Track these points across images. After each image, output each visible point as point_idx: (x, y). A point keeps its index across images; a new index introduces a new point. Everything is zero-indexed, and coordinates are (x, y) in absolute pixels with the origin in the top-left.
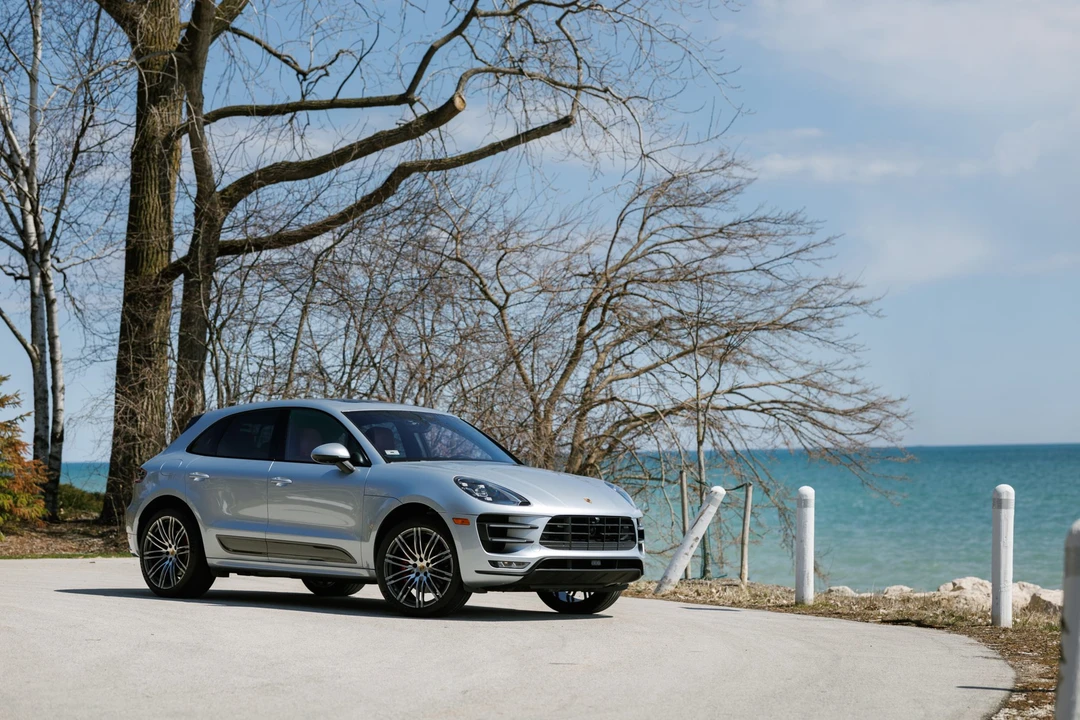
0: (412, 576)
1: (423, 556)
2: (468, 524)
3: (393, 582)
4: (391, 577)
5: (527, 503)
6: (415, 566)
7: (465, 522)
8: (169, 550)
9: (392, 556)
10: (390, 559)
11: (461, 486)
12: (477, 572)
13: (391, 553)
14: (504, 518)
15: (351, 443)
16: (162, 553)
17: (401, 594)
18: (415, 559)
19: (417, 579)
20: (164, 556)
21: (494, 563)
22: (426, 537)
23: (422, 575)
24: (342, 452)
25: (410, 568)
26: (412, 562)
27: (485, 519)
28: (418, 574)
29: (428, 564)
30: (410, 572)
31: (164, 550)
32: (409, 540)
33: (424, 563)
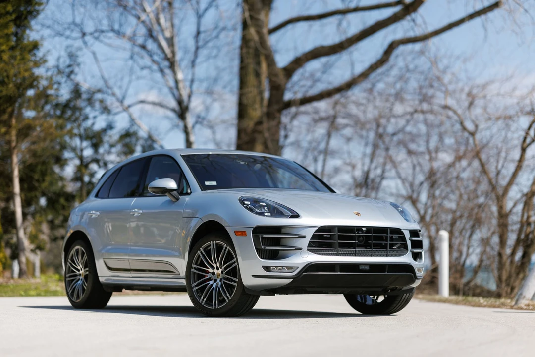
0: (211, 282)
1: (218, 265)
2: (245, 235)
3: (197, 288)
4: (196, 284)
5: (296, 216)
6: (213, 273)
7: (243, 233)
8: (81, 272)
9: (196, 266)
10: (195, 268)
11: (243, 204)
12: (254, 276)
13: (196, 264)
14: (278, 229)
15: (181, 178)
16: (76, 275)
17: (202, 297)
18: (213, 268)
19: (215, 285)
20: (78, 277)
21: (267, 268)
22: (219, 248)
23: (218, 281)
24: (172, 184)
25: (209, 276)
26: (210, 270)
27: (259, 230)
28: (215, 281)
29: (222, 272)
30: (210, 279)
31: (78, 272)
32: (208, 252)
33: (220, 270)
